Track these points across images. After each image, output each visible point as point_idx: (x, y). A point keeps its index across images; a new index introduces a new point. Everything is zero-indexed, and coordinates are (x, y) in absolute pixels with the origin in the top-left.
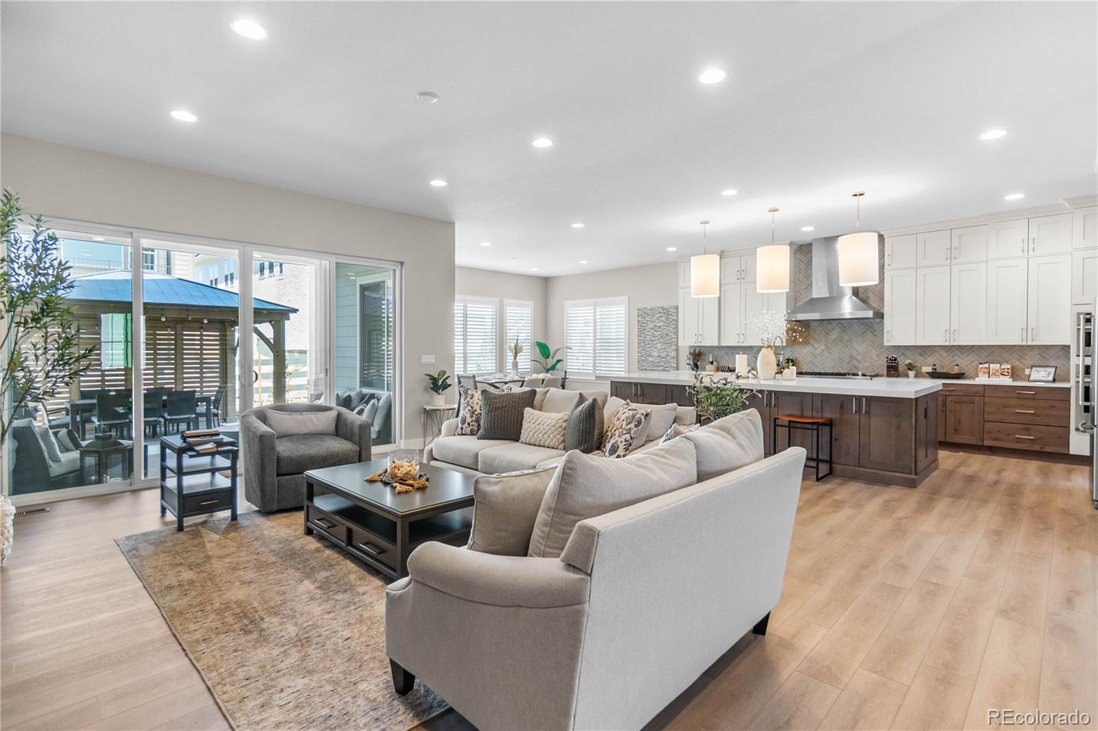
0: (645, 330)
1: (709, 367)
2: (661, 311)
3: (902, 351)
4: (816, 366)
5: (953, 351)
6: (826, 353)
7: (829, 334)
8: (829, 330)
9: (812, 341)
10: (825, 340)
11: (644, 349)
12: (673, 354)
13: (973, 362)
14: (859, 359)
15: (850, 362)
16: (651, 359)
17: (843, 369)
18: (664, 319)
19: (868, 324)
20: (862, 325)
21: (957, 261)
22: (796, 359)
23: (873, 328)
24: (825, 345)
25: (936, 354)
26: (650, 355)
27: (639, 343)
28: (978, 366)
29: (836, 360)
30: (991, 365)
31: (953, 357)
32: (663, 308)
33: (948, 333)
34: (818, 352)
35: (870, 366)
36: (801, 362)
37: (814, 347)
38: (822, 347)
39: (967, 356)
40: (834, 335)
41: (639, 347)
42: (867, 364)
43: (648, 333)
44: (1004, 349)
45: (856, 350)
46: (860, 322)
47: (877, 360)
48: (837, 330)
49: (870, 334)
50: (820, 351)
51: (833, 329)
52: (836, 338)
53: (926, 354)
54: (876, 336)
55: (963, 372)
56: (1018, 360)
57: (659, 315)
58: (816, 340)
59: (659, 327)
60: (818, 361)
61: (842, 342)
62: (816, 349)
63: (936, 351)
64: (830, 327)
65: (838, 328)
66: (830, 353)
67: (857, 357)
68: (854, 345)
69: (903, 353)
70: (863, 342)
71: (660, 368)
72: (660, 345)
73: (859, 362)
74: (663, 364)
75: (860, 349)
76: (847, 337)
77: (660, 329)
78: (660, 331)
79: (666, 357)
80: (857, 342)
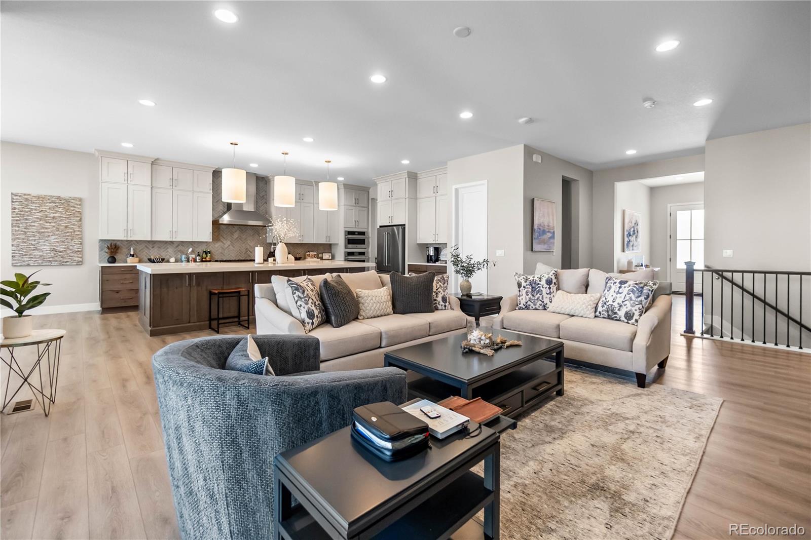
0: (26, 220)
1: (130, 259)
2: (57, 201)
4: (225, 256)
6: (231, 247)
7: (233, 234)
10: (230, 239)
11: (24, 242)
12: (76, 248)
14: (251, 250)
15: (247, 252)
16: (37, 253)
17: (242, 257)
18: (61, 210)
20: (253, 230)
24: (231, 242)
26: (37, 249)
27: (14, 235)
28: (305, 254)
29: (238, 252)
30: (311, 253)
32: (59, 198)
33: (300, 236)
34: (226, 246)
36: (213, 253)
38: (229, 243)
40: (236, 235)
41: (14, 240)
43: (32, 224)
45: (250, 246)
46: (251, 228)
48: (238, 232)
52: (238, 237)
54: (260, 237)
56: (318, 250)
57: (54, 205)
58: (224, 238)
59: (54, 218)
60: (225, 252)
61: (241, 240)
62: (224, 244)
64: (234, 230)
65: (238, 231)
66: (234, 247)
68: (249, 242)
70: (253, 240)
71: (54, 263)
72: (54, 237)
73: (251, 252)
74: (61, 259)
75: (251, 245)
76: (244, 237)
77: (55, 221)
78: (55, 222)
79: (65, 251)
80: (250, 240)
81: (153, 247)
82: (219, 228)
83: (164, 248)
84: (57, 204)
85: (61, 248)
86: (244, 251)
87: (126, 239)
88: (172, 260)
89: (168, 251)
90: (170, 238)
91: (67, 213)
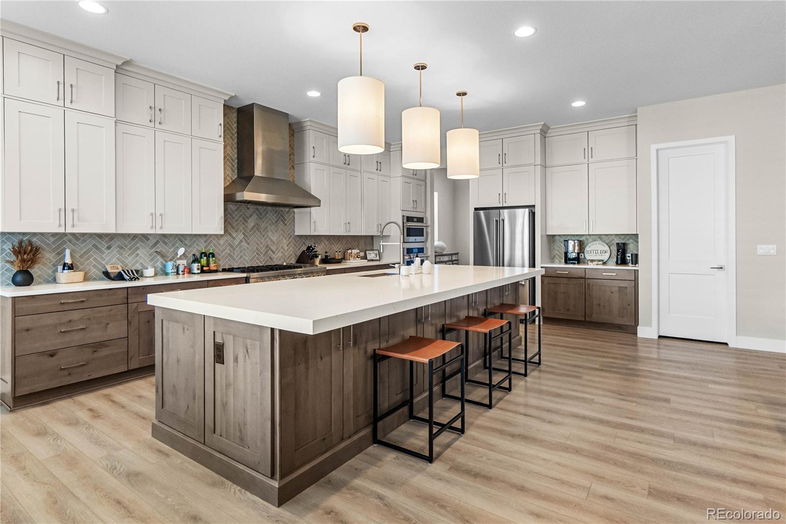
1: (64, 276)
3: (303, 241)
4: (235, 260)
5: (331, 240)
6: (244, 244)
7: (247, 222)
8: (247, 217)
10: (243, 228)
13: (340, 248)
14: (274, 250)
15: (267, 251)
17: (260, 262)
19: (279, 212)
20: (276, 212)
23: (283, 217)
24: (243, 233)
25: (322, 243)
28: (346, 253)
29: (254, 252)
30: (353, 251)
34: (236, 242)
35: (282, 256)
38: (241, 236)
39: (337, 244)
40: (251, 223)
42: (280, 255)
44: (352, 238)
45: (271, 240)
46: (273, 210)
47: (287, 250)
48: (255, 217)
49: (282, 222)
50: (239, 241)
51: (251, 216)
52: (254, 226)
53: (317, 243)
54: (286, 225)
56: (357, 246)
58: (233, 228)
60: (236, 253)
61: (259, 231)
62: (234, 239)
63: (322, 240)
64: (249, 212)
66: (249, 244)
67: (272, 248)
68: (270, 233)
70: (276, 232)
73: (274, 253)
75: (274, 239)
76: (263, 225)
80: (271, 231)
81: (109, 248)
83: (130, 249)
86: (263, 250)
87: (62, 230)
88: (149, 272)
89: (138, 255)
90: (152, 228)
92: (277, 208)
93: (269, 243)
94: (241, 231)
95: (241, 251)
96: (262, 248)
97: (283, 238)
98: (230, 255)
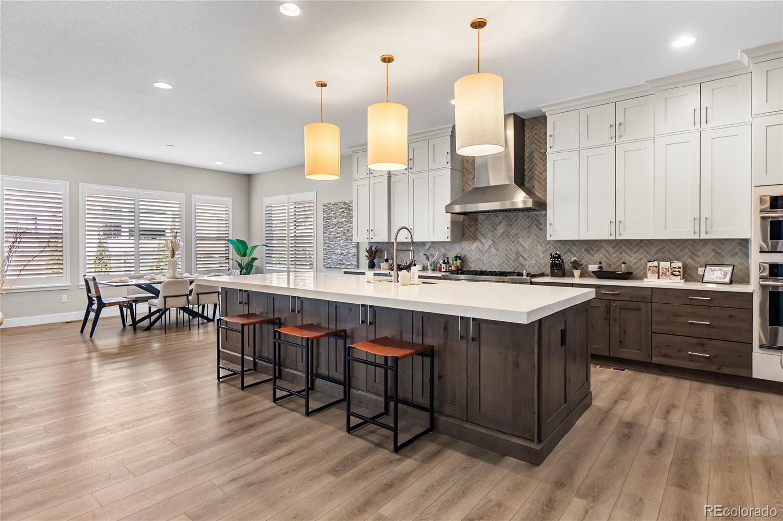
0: (329, 226)
1: (384, 265)
2: (343, 206)
3: (568, 247)
4: (484, 264)
5: (621, 247)
6: (493, 249)
7: (496, 229)
8: (496, 225)
9: (481, 238)
10: (492, 235)
11: (329, 247)
12: (354, 251)
13: (642, 259)
14: (526, 257)
15: (517, 258)
16: (334, 257)
17: (509, 267)
18: (345, 214)
19: (533, 217)
20: (528, 218)
21: (622, 139)
22: (465, 256)
23: (536, 219)
24: (492, 240)
25: (602, 250)
26: (334, 253)
27: (324, 240)
28: (647, 264)
29: (503, 258)
30: (661, 263)
31: (621, 253)
32: (344, 203)
33: (613, 224)
34: (485, 248)
35: (536, 264)
36: (469, 259)
37: (480, 241)
38: (490, 243)
39: (637, 252)
40: (500, 230)
41: (324, 244)
42: (533, 262)
43: (332, 230)
44: (674, 244)
45: (523, 247)
46: (526, 215)
47: (543, 257)
49: (536, 227)
50: (488, 247)
51: (500, 223)
52: (504, 232)
53: (593, 250)
54: (539, 229)
55: (631, 271)
56: (691, 257)
57: (342, 210)
58: (483, 235)
59: (342, 223)
60: (485, 258)
61: (509, 238)
62: (484, 245)
63: (602, 247)
64: (497, 221)
65: (504, 221)
66: (497, 250)
67: (524, 254)
68: (521, 240)
69: (569, 250)
70: (528, 237)
71: (343, 266)
72: (342, 241)
73: (525, 260)
74: (346, 262)
75: (526, 245)
76: (513, 232)
77: (343, 225)
78: (342, 227)
79: (348, 254)
80: (523, 237)
82: (477, 220)
84: (343, 210)
85: (345, 252)
86: (513, 256)
91: (349, 217)
92: (530, 213)
93: (519, 250)
94: (489, 238)
95: (490, 257)
96: (511, 255)
97: (538, 245)
98: (479, 259)
